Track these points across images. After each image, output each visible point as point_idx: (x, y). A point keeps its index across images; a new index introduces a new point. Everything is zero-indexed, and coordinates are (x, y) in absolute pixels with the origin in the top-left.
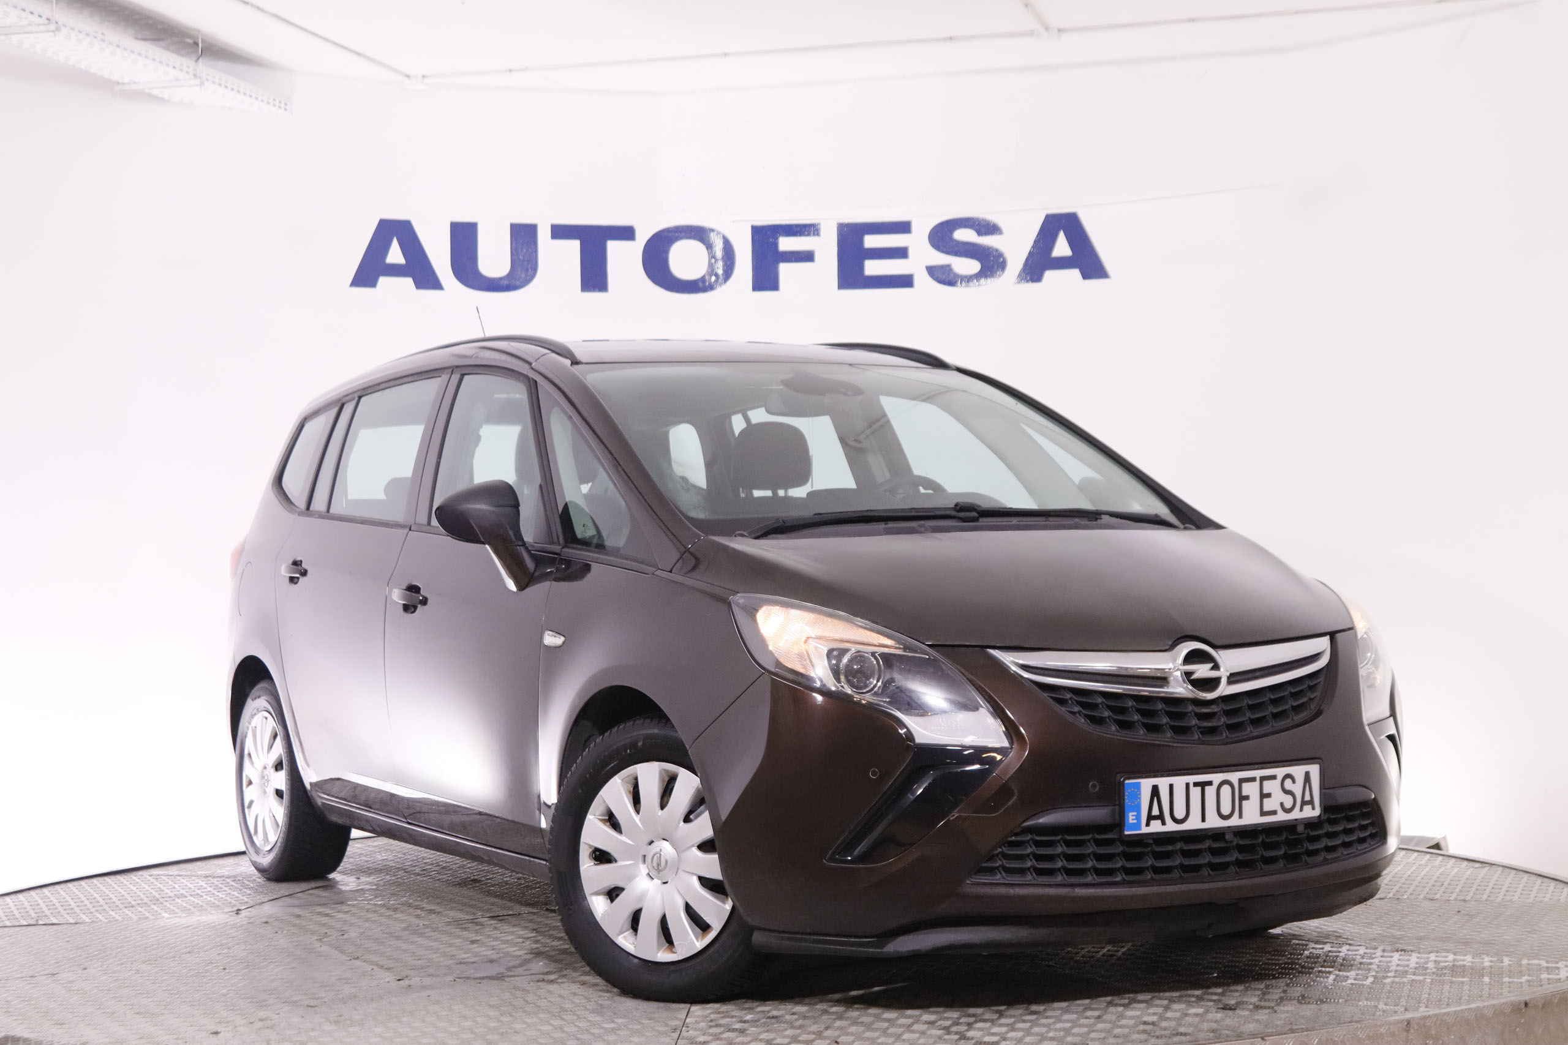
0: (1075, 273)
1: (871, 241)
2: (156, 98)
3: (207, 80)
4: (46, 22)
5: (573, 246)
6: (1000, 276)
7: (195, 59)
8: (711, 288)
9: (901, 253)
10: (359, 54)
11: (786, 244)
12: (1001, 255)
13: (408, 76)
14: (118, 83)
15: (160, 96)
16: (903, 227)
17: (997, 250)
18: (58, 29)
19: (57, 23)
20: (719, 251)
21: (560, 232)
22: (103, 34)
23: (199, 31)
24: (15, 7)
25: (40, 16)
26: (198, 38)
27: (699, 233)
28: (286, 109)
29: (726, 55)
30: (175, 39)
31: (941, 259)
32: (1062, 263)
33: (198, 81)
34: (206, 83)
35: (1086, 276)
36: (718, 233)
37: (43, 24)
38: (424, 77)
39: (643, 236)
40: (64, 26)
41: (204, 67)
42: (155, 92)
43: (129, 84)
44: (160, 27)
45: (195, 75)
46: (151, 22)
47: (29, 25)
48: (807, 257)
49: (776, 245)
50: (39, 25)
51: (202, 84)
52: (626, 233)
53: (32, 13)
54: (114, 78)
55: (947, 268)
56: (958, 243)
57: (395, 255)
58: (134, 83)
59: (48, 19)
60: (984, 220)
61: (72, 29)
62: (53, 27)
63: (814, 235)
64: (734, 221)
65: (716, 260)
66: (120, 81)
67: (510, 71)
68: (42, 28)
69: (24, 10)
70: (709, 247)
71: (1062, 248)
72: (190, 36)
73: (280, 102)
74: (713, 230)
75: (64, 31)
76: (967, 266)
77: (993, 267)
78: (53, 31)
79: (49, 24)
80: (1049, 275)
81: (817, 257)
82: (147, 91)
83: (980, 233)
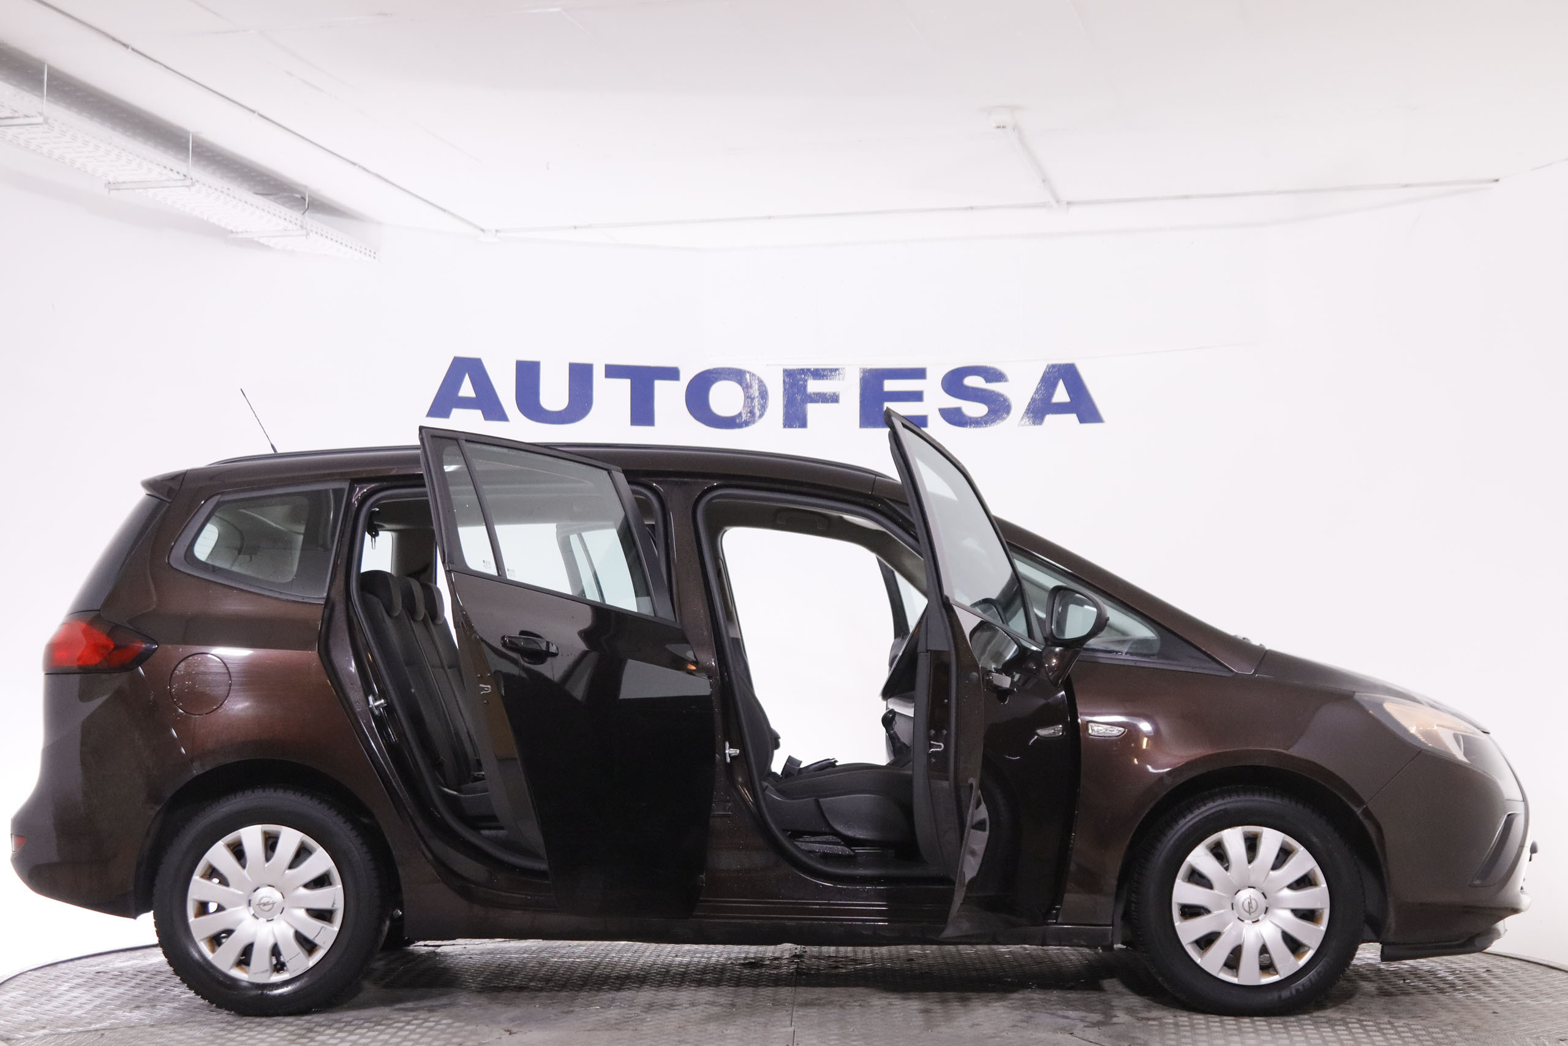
0: (1073, 417)
1: (890, 385)
2: (262, 245)
3: (312, 231)
4: (183, 178)
5: (625, 385)
6: (1005, 419)
7: (302, 212)
8: (746, 424)
9: (917, 396)
10: (444, 210)
11: (814, 386)
12: (1006, 400)
13: (483, 230)
14: (232, 232)
15: (266, 244)
16: (919, 374)
17: (1002, 396)
18: (193, 185)
19: (192, 179)
20: (755, 391)
21: (613, 371)
22: (228, 189)
23: (306, 187)
24: (159, 165)
25: (178, 173)
26: (305, 194)
27: (737, 375)
28: (374, 258)
29: (770, 218)
30: (285, 194)
31: (952, 402)
32: (1061, 409)
33: (304, 232)
34: (311, 234)
35: (1082, 420)
36: (754, 375)
37: (181, 180)
38: (497, 231)
39: (686, 377)
40: (198, 181)
41: (312, 220)
42: (262, 241)
43: (242, 232)
44: (272, 183)
45: (301, 226)
46: (265, 178)
47: (168, 180)
48: (834, 399)
49: (805, 387)
50: (176, 180)
51: (308, 234)
52: (671, 374)
53: (172, 170)
54: (230, 228)
55: (958, 410)
56: (967, 388)
57: (467, 389)
58: (247, 232)
59: (185, 176)
60: (993, 369)
61: (204, 184)
62: (188, 182)
63: (839, 379)
64: (768, 365)
65: (752, 399)
66: (234, 231)
67: (575, 228)
68: (179, 183)
69: (165, 167)
70: (746, 387)
71: (1061, 395)
72: (298, 192)
73: (370, 251)
74: (748, 372)
75: (198, 186)
76: (975, 409)
77: (998, 411)
78: (187, 186)
79: (184, 180)
80: (1049, 418)
81: (841, 399)
82: (256, 239)
83: (988, 380)
